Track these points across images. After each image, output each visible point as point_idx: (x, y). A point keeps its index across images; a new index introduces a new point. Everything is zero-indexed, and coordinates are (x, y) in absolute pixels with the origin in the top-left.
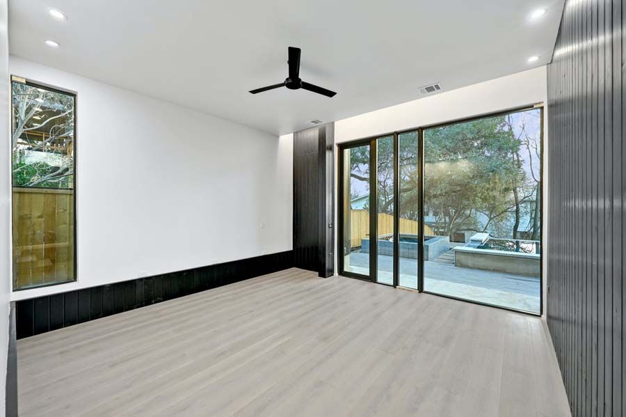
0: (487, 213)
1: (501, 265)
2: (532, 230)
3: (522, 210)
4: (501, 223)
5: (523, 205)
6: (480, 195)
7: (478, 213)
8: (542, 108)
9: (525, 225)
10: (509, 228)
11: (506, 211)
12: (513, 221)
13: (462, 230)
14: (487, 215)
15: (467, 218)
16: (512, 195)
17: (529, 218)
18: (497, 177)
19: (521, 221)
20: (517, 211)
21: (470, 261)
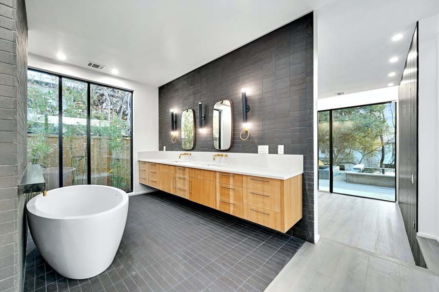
0: (361, 151)
1: (373, 181)
2: (394, 163)
3: (386, 149)
4: (371, 158)
5: (387, 146)
6: (358, 140)
7: (355, 151)
8: (396, 103)
9: (388, 160)
10: (377, 161)
11: (375, 150)
12: (380, 157)
13: (343, 163)
14: (361, 153)
15: (348, 155)
16: (379, 140)
17: (391, 155)
18: (370, 129)
19: (385, 156)
20: (383, 150)
21: (355, 179)
